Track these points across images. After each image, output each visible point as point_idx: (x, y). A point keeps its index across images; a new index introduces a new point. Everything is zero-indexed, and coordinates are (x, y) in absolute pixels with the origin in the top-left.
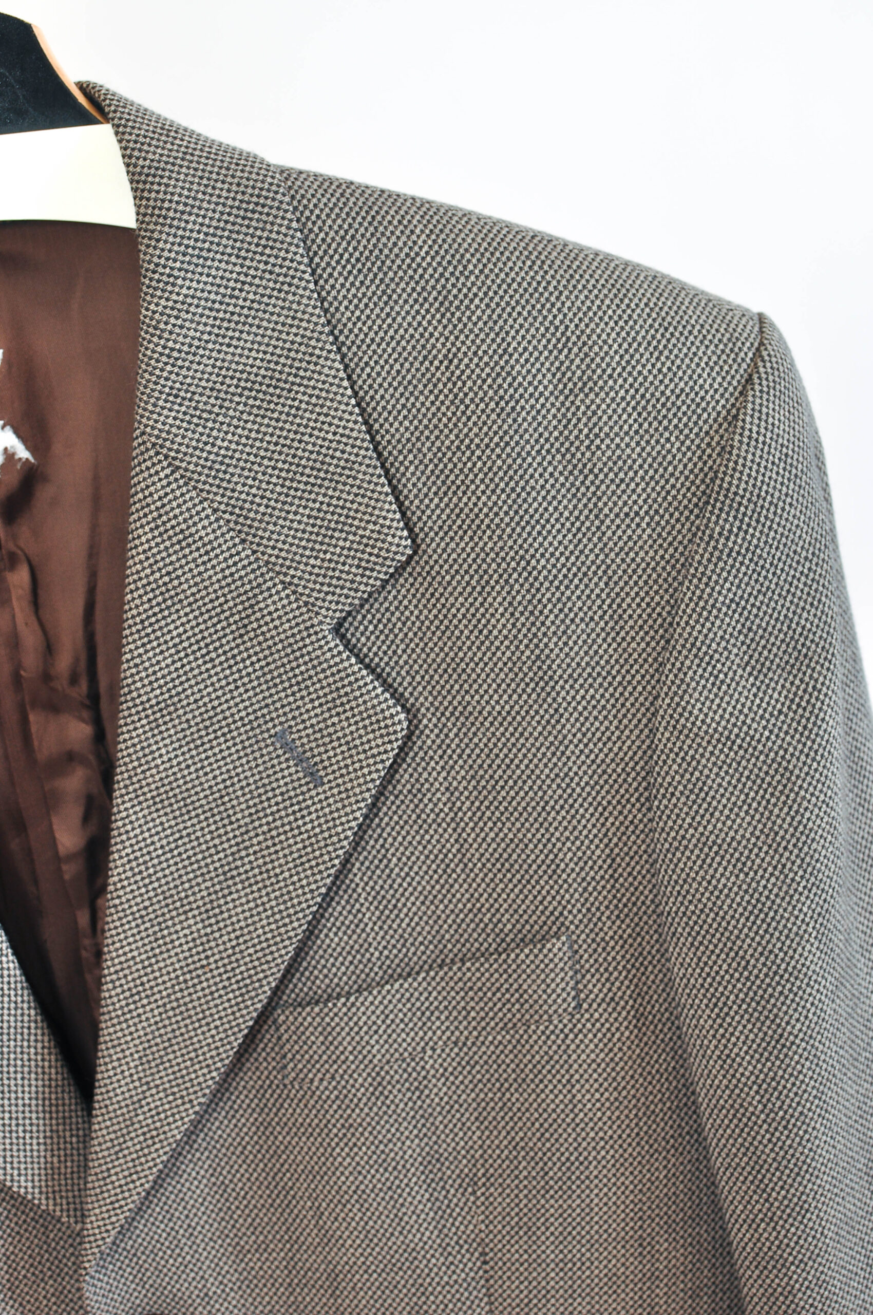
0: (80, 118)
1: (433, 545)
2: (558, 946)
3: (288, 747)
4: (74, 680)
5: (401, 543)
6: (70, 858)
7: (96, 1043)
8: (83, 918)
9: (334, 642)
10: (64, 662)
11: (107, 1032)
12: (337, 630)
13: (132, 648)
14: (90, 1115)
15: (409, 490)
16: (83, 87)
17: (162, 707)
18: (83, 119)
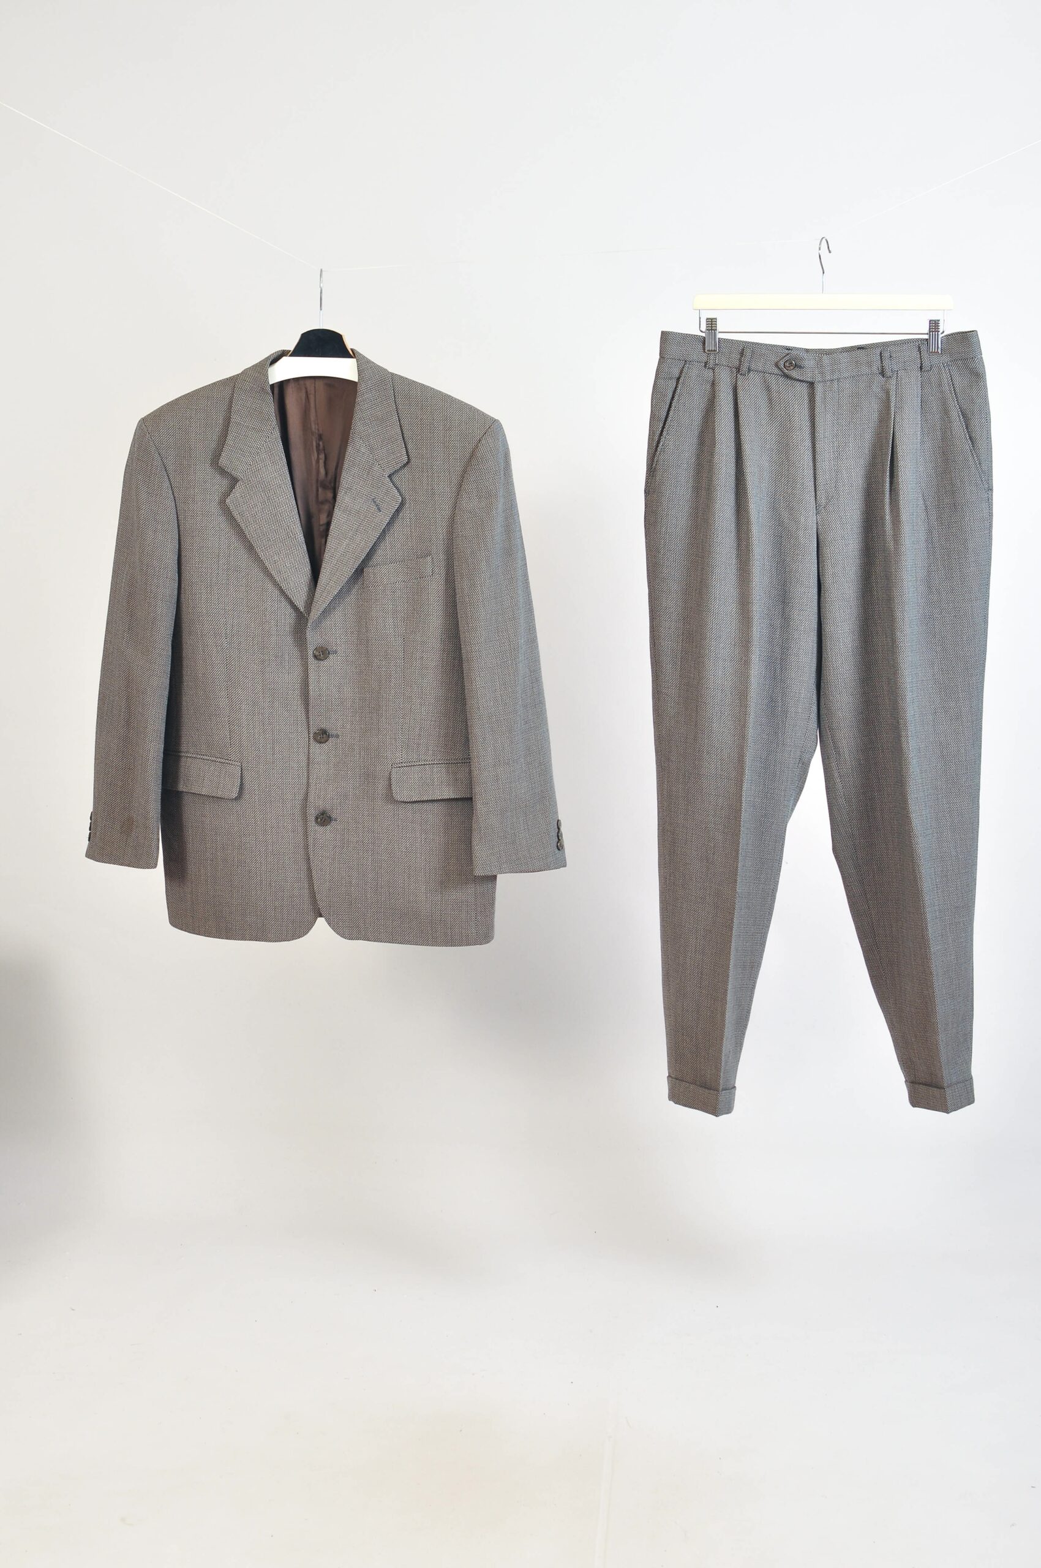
0: (349, 356)
1: (413, 460)
2: (429, 558)
3: (375, 502)
4: (330, 483)
5: (405, 459)
6: (322, 525)
7: (320, 572)
8: (324, 540)
9: (388, 479)
10: (329, 477)
11: (324, 565)
12: (390, 476)
13: (344, 474)
14: (316, 588)
15: (409, 447)
16: (352, 350)
17: (348, 489)
18: (350, 356)
